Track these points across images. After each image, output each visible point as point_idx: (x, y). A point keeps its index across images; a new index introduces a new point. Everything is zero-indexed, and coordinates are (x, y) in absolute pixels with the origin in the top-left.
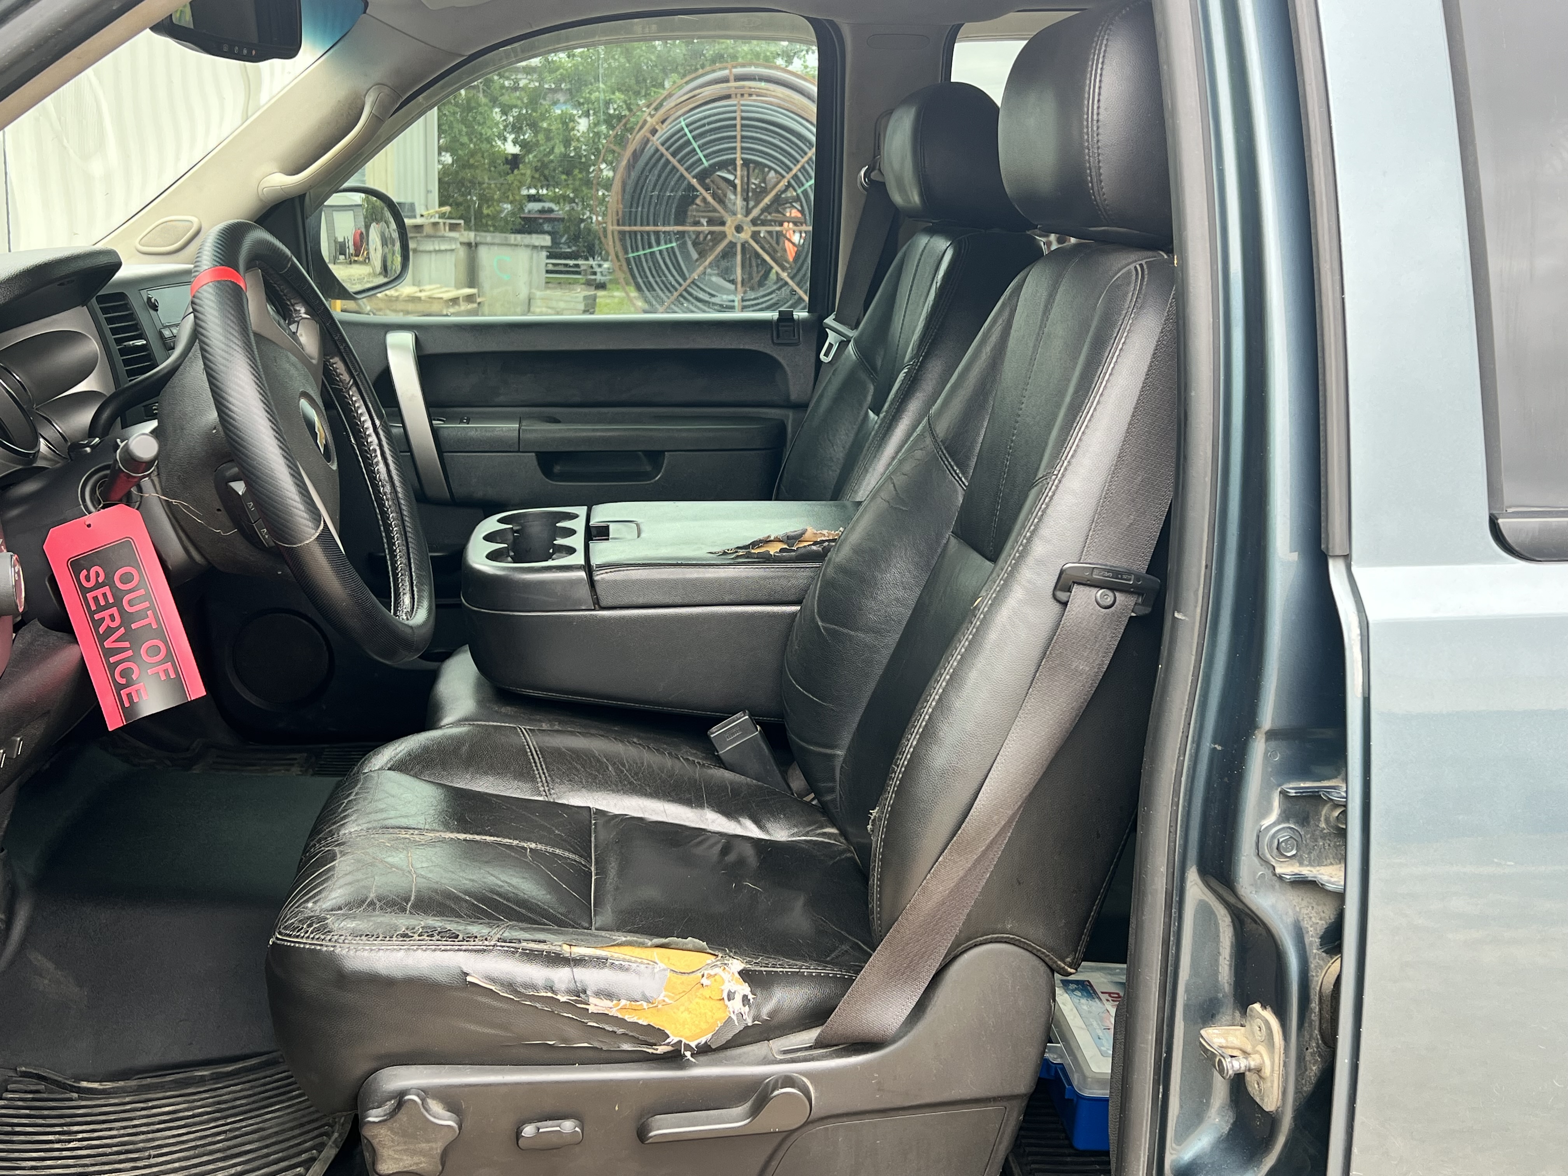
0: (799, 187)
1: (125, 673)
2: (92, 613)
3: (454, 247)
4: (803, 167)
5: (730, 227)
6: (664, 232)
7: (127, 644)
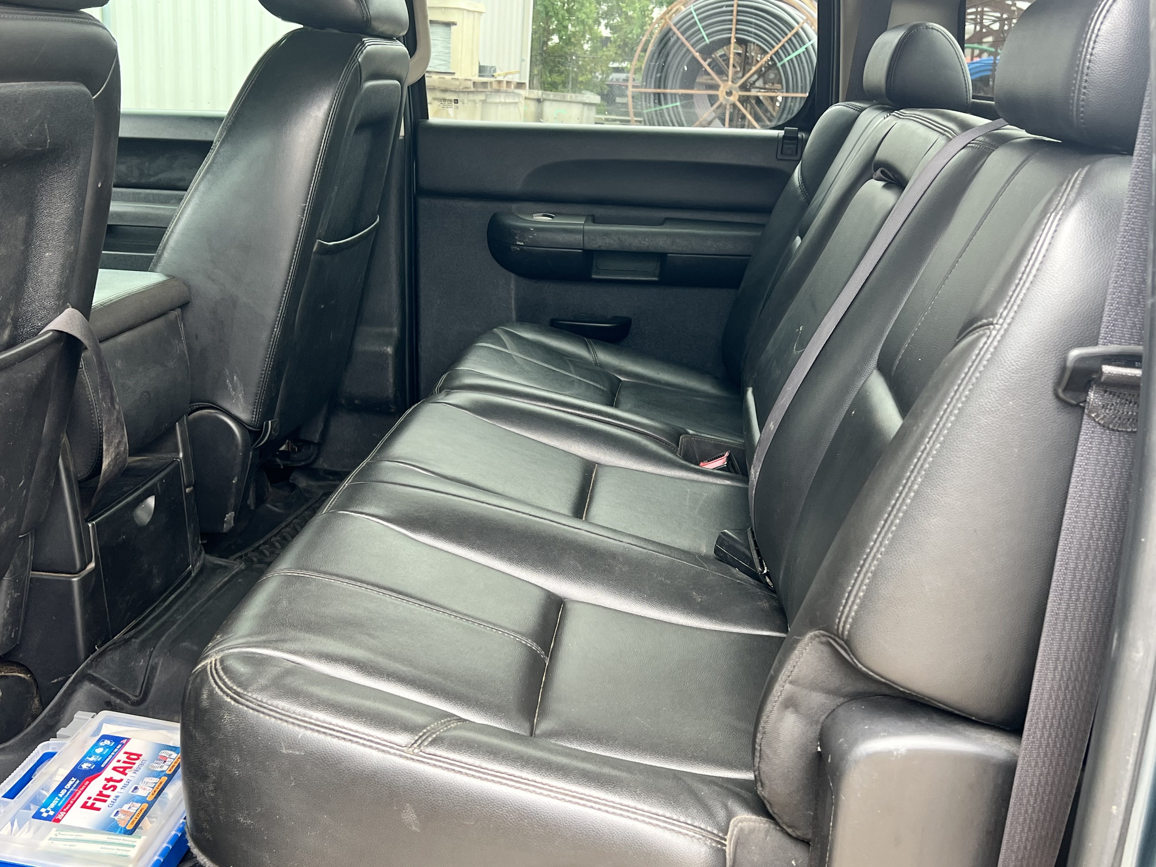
0: (779, 62)
3: (517, 100)
4: (783, 46)
5: (722, 91)
6: (671, 94)
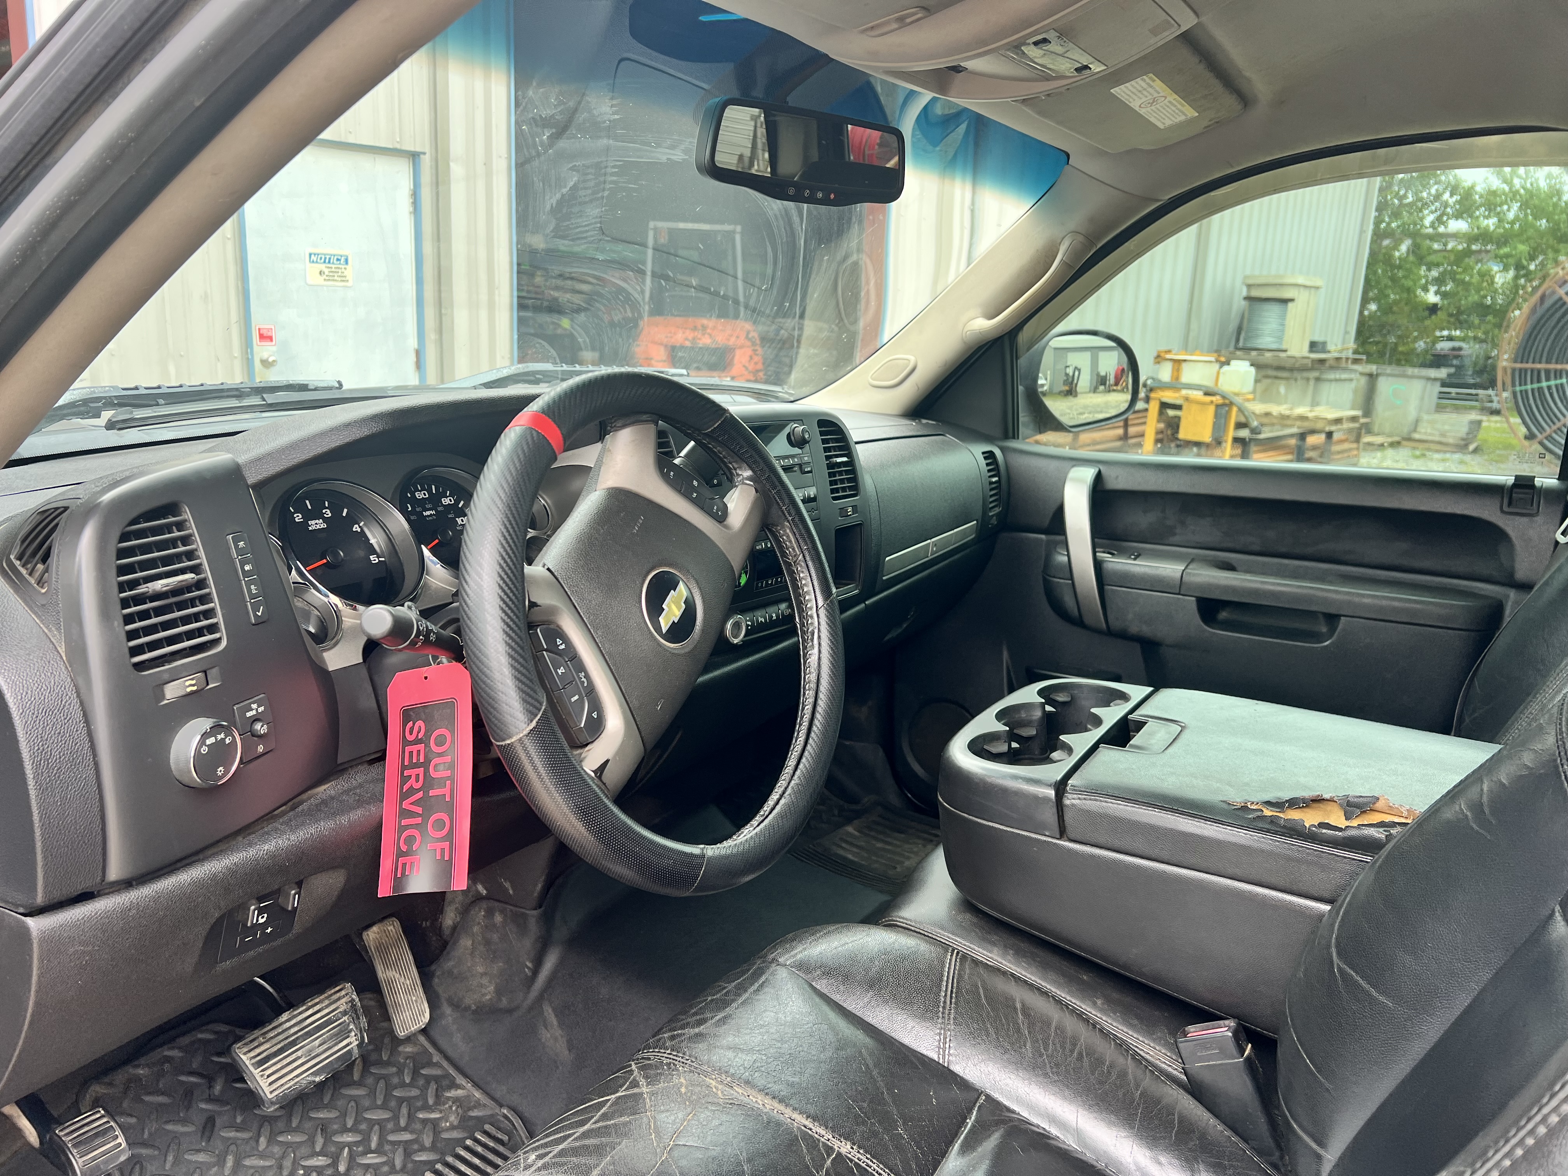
1: (410, 840)
2: (404, 768)
3: (1354, 377)
6: (1556, 370)
7: (419, 810)
